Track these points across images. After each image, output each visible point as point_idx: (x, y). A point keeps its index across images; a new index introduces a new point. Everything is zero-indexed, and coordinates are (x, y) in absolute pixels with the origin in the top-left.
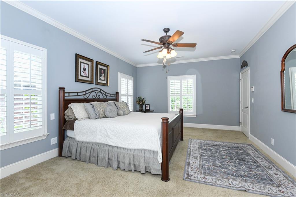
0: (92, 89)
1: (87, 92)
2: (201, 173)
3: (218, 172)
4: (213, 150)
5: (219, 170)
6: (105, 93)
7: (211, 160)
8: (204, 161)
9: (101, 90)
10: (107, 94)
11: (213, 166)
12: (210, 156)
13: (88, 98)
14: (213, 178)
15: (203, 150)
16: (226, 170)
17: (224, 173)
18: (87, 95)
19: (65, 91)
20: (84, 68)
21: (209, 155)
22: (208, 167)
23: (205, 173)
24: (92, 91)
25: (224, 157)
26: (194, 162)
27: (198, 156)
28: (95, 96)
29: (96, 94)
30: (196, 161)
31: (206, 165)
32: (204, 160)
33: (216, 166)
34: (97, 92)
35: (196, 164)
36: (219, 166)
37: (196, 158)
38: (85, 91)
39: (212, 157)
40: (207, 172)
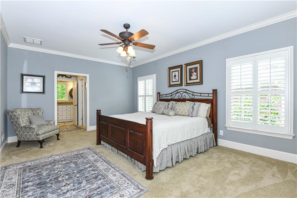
0: (177, 90)
1: (173, 94)
2: (83, 153)
3: (70, 159)
4: (84, 183)
5: (70, 160)
6: (192, 93)
7: (80, 165)
8: (86, 161)
9: (186, 90)
10: (194, 94)
11: (76, 161)
12: (84, 170)
13: (175, 98)
14: (73, 154)
15: (99, 175)
16: (64, 162)
17: (65, 160)
18: (174, 96)
19: (160, 94)
20: (174, 75)
21: (86, 170)
22: (79, 158)
23: (80, 155)
24: (177, 93)
25: (67, 177)
26: (94, 157)
27: (96, 164)
28: (180, 97)
29: (182, 95)
30: (92, 158)
31: (83, 159)
32: (87, 163)
33: (73, 162)
34: (181, 93)
35: (91, 156)
36: (71, 163)
37: (96, 161)
38: (171, 93)
39: (81, 170)
40: (79, 156)
